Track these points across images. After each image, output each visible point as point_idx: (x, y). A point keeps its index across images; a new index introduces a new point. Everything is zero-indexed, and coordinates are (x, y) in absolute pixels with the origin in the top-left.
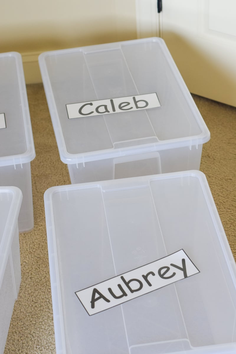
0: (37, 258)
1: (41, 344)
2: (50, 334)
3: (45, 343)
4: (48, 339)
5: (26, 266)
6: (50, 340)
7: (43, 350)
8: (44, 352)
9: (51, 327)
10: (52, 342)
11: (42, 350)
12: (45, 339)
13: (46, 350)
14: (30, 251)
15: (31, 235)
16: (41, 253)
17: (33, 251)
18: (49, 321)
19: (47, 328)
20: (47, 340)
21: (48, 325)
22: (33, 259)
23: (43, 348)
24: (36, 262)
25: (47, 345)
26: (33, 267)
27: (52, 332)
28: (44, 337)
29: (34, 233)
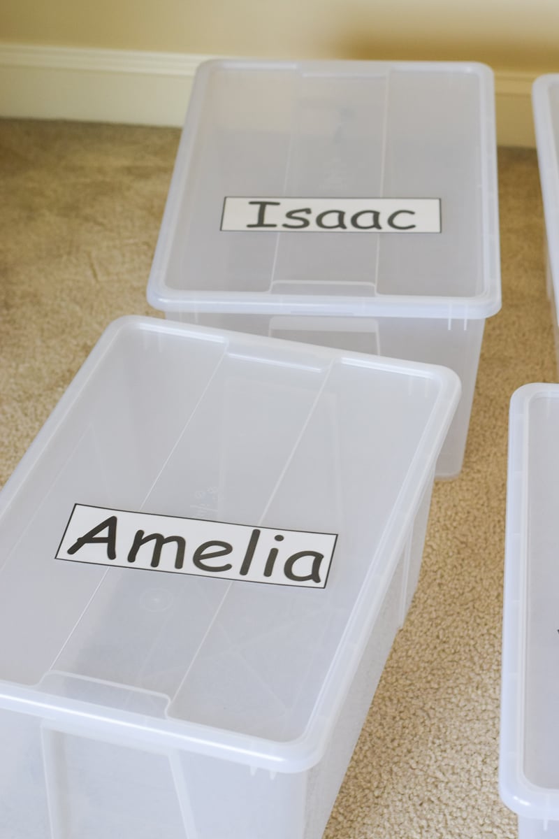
0: (458, 543)
1: (446, 737)
2: (468, 718)
3: (455, 737)
4: (463, 730)
5: (431, 556)
6: (466, 732)
7: (448, 751)
8: (449, 756)
9: (473, 703)
10: (470, 738)
11: (445, 751)
12: (455, 728)
13: (454, 751)
14: (445, 525)
15: (452, 488)
16: (469, 534)
17: (451, 524)
18: (470, 690)
19: (464, 704)
20: (460, 730)
21: (465, 697)
22: (449, 543)
23: (448, 746)
24: (456, 551)
25: (458, 742)
26: (449, 561)
27: (473, 716)
28: (452, 723)
29: (460, 486)
